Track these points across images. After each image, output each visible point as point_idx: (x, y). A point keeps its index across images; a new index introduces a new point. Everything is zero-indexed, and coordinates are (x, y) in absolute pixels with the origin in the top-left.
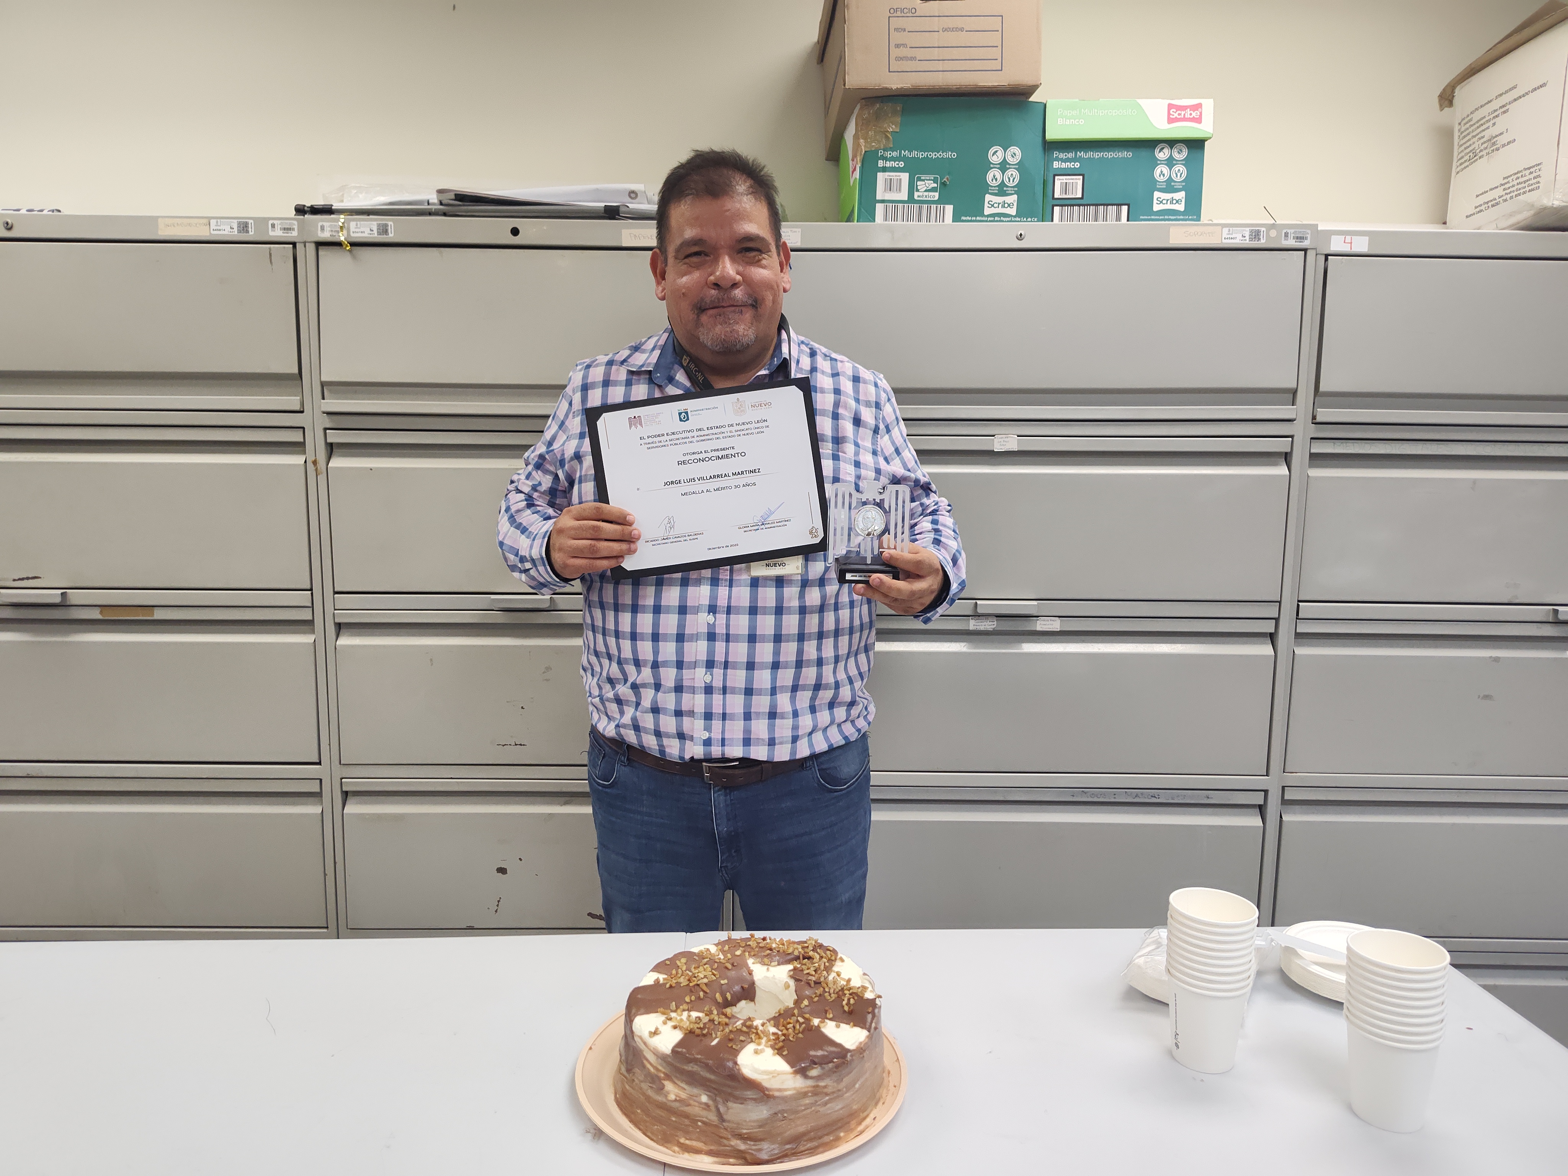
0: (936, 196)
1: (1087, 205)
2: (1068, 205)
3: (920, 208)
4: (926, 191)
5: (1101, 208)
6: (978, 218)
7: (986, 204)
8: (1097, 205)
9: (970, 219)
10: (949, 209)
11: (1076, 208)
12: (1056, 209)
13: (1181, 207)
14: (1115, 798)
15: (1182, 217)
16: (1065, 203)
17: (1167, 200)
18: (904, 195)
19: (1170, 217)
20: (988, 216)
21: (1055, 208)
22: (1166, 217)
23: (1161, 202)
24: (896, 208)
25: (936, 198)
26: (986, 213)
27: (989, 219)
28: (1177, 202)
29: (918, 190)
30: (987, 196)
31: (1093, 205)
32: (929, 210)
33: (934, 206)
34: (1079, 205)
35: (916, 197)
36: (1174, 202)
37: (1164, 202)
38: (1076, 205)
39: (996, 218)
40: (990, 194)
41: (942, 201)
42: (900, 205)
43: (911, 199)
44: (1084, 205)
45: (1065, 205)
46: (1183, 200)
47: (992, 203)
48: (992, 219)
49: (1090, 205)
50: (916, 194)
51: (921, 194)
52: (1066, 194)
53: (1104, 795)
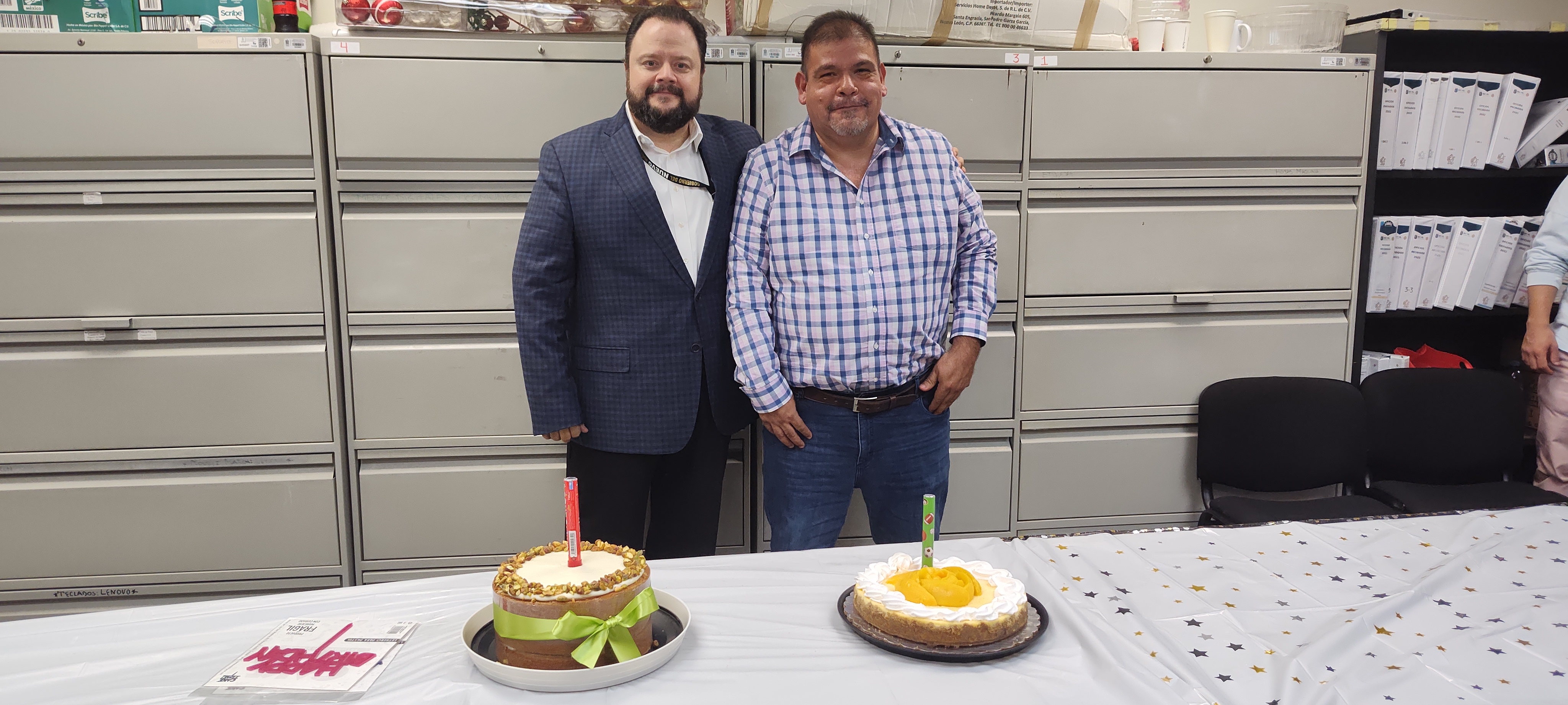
0: (41, 8)
1: (167, 16)
2: (152, 16)
3: (31, 18)
4: (32, 4)
5: (178, 18)
6: (80, 25)
7: (84, 15)
8: (174, 16)
9: (74, 25)
10: (55, 18)
11: (158, 18)
12: (144, 19)
13: (242, 18)
14: (217, 464)
15: (243, 25)
16: (150, 14)
17: (230, 13)
18: (15, 7)
19: (234, 25)
20: (88, 23)
21: (142, 18)
22: (231, 25)
23: (225, 14)
24: (10, 17)
25: (42, 10)
26: (86, 21)
27: (89, 26)
28: (238, 14)
29: (26, 4)
30: (84, 9)
31: (171, 16)
32: (38, 19)
33: (41, 16)
34: (161, 16)
35: (25, 9)
36: (236, 14)
37: (227, 14)
38: (158, 16)
39: (95, 26)
40: (85, 7)
41: (48, 11)
42: (13, 15)
43: (21, 11)
44: (163, 16)
45: (150, 16)
46: (243, 13)
47: (89, 14)
48: (91, 26)
49: (169, 16)
50: (25, 7)
51: (29, 7)
52: (149, 7)
53: (207, 463)
